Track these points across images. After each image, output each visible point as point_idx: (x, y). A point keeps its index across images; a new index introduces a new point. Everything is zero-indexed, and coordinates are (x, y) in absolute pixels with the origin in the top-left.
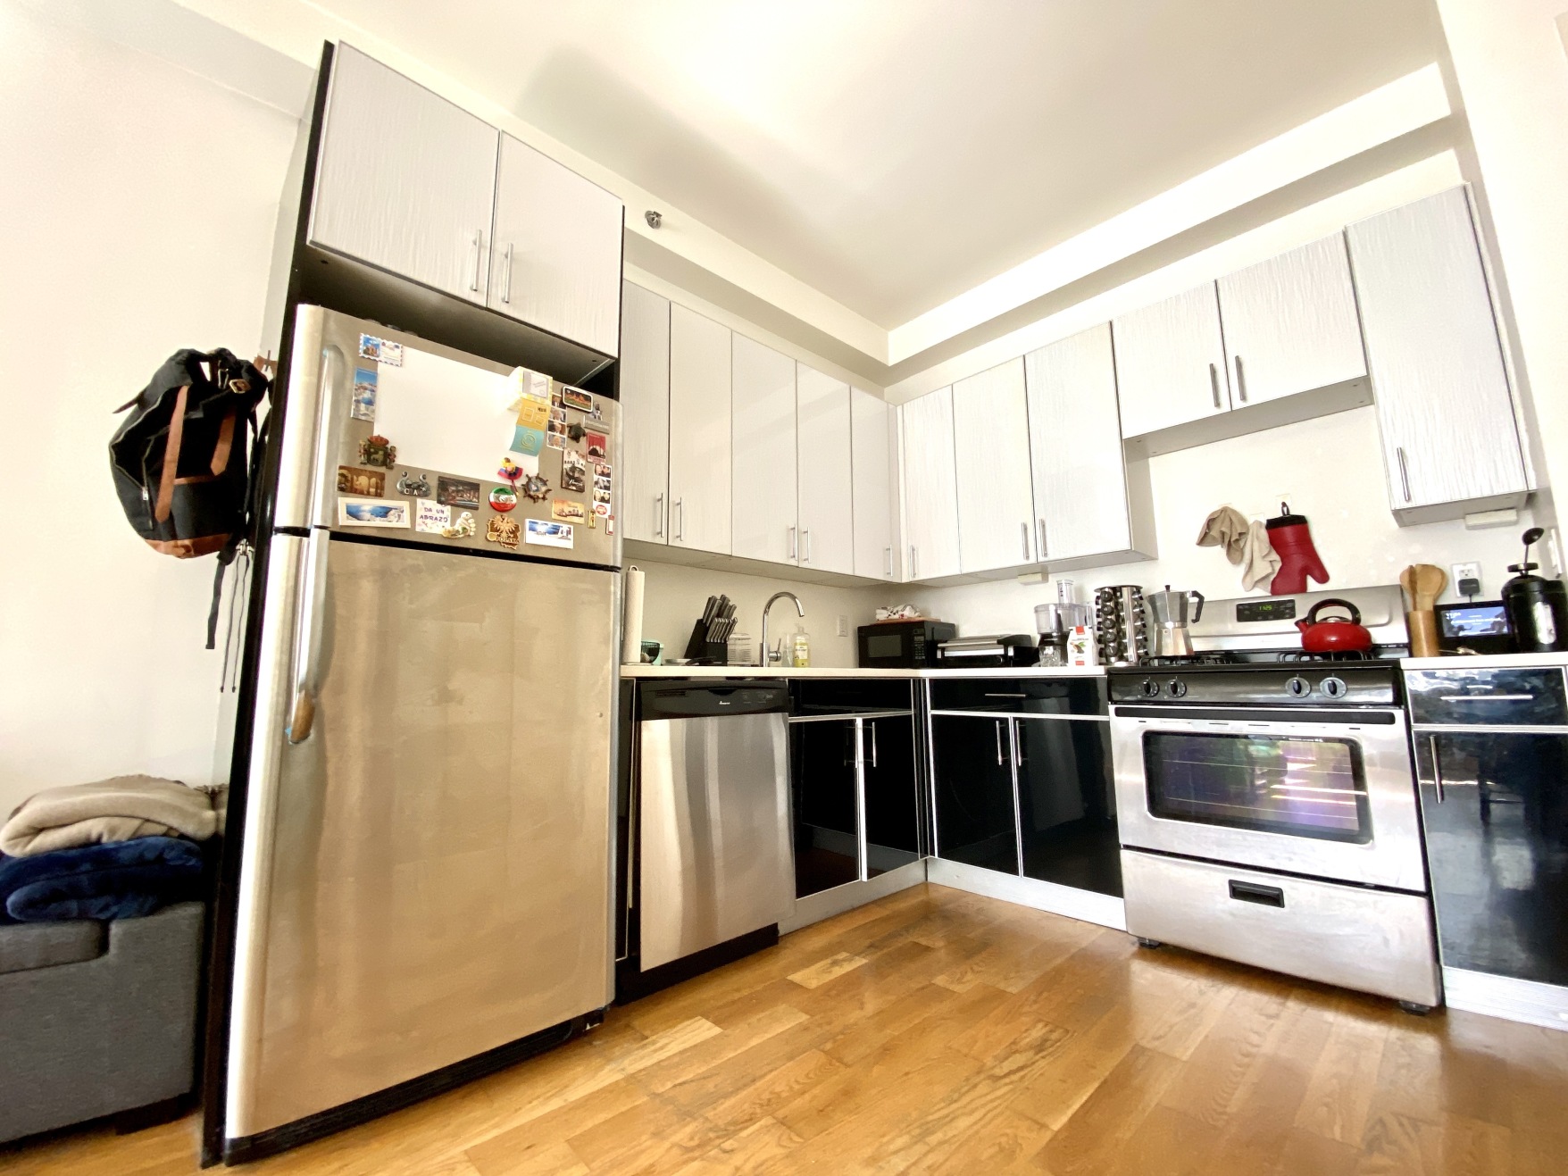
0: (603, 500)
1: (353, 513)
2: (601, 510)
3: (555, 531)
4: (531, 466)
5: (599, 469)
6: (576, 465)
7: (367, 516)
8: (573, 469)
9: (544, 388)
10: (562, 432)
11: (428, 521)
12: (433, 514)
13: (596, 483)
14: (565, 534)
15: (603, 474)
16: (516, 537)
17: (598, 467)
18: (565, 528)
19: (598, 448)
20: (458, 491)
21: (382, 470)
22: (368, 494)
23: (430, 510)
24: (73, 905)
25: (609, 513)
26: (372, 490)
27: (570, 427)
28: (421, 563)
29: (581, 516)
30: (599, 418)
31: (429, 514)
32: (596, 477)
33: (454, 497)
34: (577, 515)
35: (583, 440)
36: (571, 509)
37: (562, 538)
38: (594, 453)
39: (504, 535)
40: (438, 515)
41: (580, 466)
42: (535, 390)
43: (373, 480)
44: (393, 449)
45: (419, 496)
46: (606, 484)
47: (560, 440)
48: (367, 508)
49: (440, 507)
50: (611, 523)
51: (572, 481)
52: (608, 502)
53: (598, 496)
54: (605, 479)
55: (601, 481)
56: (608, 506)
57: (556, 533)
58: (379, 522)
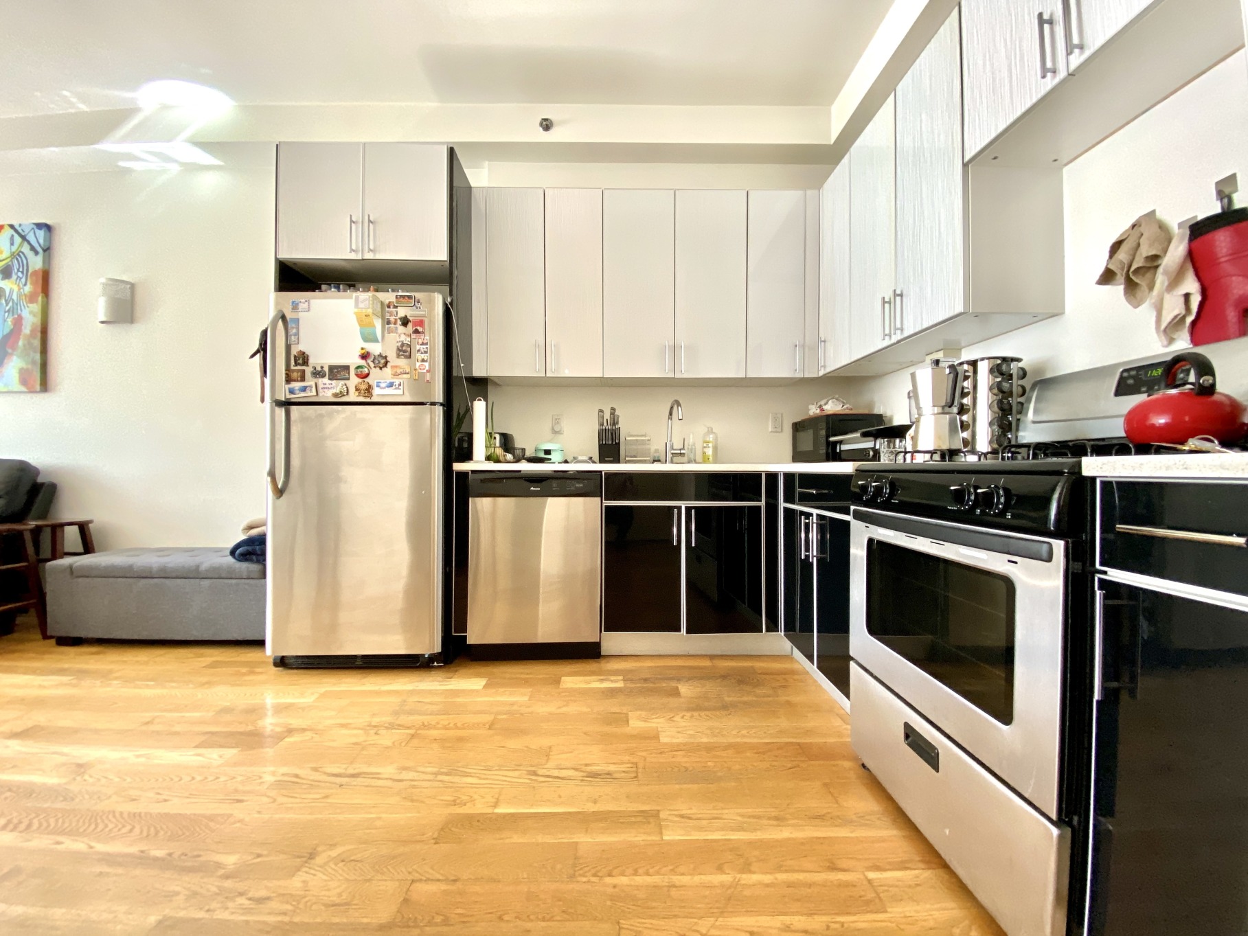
0: (423, 360)
1: (292, 391)
2: (422, 367)
3: (391, 385)
4: (375, 349)
5: (420, 341)
6: (405, 342)
7: (297, 392)
8: (403, 345)
9: (367, 302)
10: (395, 323)
11: (325, 390)
12: (328, 386)
13: (419, 351)
14: (397, 386)
15: (423, 344)
16: (369, 392)
17: (420, 340)
18: (397, 382)
19: (418, 328)
20: (338, 372)
21: (303, 368)
22: (298, 381)
23: (326, 384)
24: (254, 558)
25: (427, 368)
26: (299, 379)
27: (400, 319)
28: (324, 412)
29: (408, 374)
30: (420, 308)
31: (325, 386)
32: (418, 347)
33: (336, 375)
34: (405, 374)
35: (410, 325)
36: (402, 370)
37: (396, 389)
38: (416, 331)
39: (362, 392)
40: (329, 386)
41: (407, 342)
42: (361, 305)
43: (299, 374)
44: (308, 356)
45: (319, 377)
46: (426, 350)
47: (394, 329)
48: (297, 388)
49: (330, 382)
50: (428, 375)
51: (401, 353)
52: (426, 361)
53: (420, 359)
54: (424, 347)
55: (422, 349)
56: (427, 364)
57: (392, 386)
58: (303, 394)
